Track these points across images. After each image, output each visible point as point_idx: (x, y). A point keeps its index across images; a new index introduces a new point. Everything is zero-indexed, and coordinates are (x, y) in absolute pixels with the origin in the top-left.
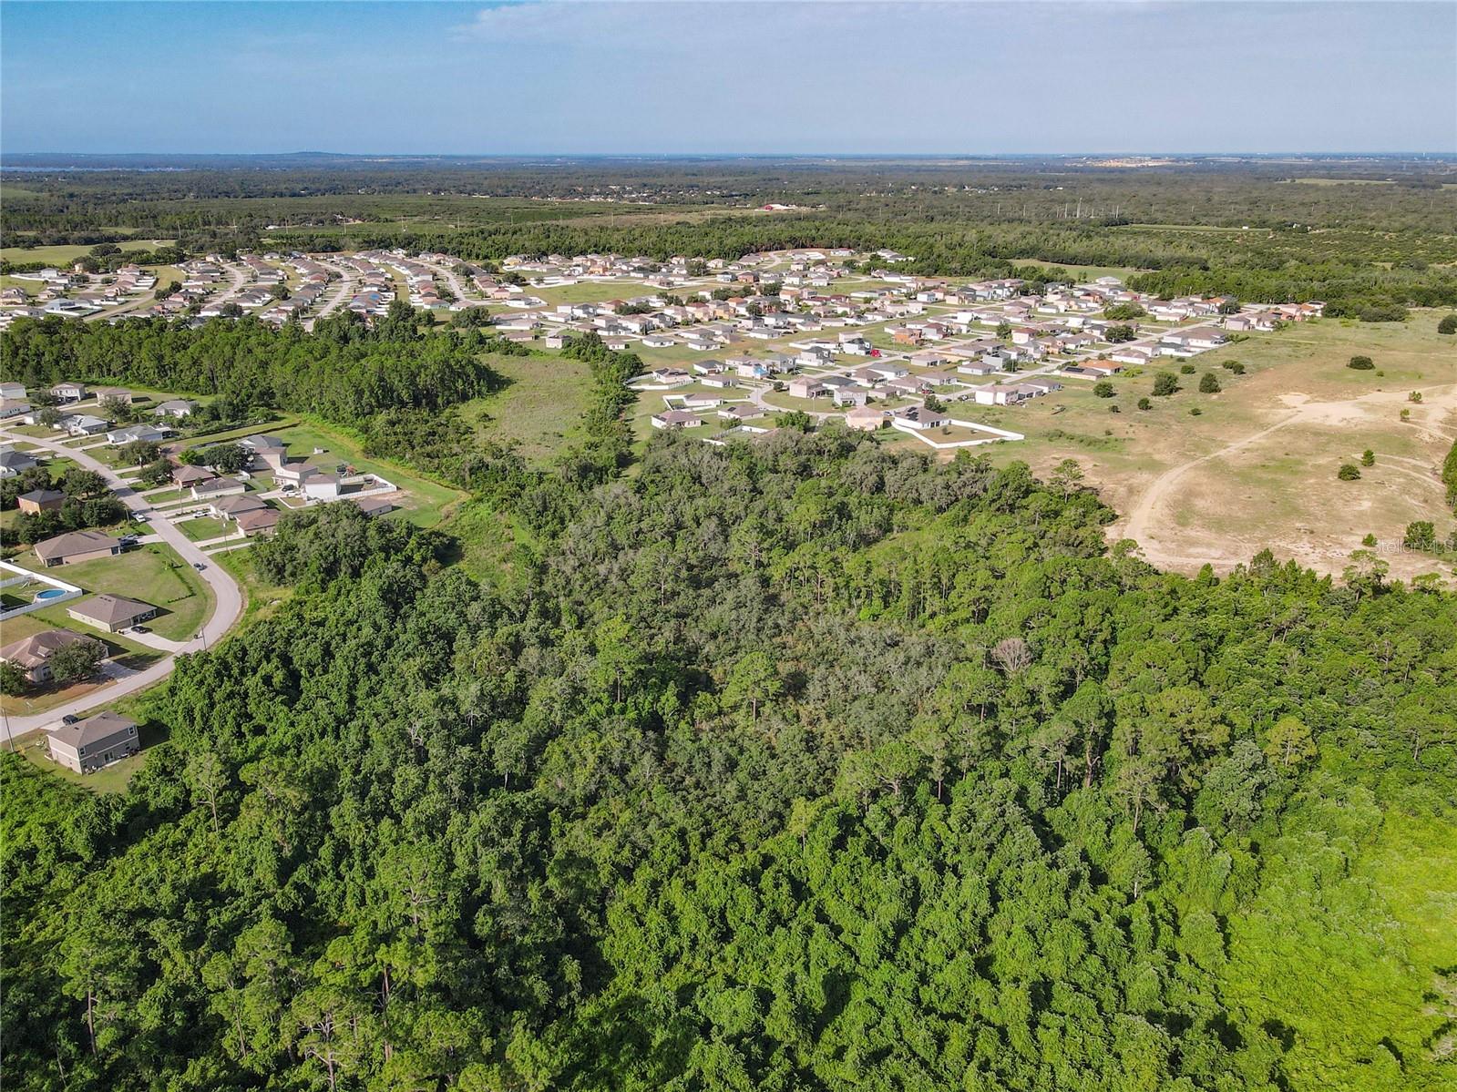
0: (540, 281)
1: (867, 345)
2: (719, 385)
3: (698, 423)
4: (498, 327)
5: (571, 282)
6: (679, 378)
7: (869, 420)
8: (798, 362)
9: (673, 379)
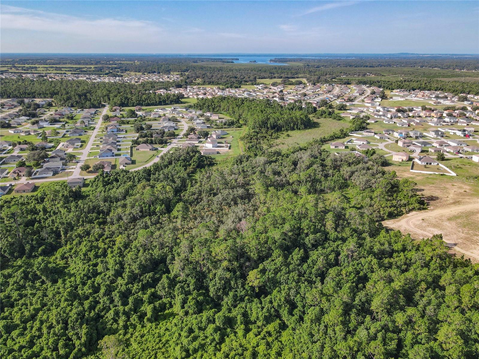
0: (391, 98)
1: (467, 133)
2: (378, 138)
3: (344, 148)
4: (348, 111)
5: (402, 99)
6: (369, 134)
7: (400, 157)
8: (425, 134)
9: (367, 134)
